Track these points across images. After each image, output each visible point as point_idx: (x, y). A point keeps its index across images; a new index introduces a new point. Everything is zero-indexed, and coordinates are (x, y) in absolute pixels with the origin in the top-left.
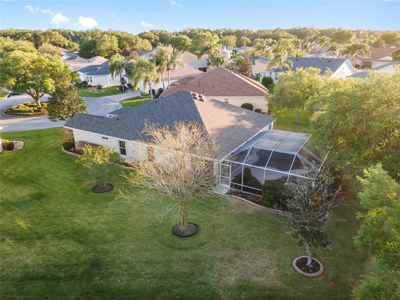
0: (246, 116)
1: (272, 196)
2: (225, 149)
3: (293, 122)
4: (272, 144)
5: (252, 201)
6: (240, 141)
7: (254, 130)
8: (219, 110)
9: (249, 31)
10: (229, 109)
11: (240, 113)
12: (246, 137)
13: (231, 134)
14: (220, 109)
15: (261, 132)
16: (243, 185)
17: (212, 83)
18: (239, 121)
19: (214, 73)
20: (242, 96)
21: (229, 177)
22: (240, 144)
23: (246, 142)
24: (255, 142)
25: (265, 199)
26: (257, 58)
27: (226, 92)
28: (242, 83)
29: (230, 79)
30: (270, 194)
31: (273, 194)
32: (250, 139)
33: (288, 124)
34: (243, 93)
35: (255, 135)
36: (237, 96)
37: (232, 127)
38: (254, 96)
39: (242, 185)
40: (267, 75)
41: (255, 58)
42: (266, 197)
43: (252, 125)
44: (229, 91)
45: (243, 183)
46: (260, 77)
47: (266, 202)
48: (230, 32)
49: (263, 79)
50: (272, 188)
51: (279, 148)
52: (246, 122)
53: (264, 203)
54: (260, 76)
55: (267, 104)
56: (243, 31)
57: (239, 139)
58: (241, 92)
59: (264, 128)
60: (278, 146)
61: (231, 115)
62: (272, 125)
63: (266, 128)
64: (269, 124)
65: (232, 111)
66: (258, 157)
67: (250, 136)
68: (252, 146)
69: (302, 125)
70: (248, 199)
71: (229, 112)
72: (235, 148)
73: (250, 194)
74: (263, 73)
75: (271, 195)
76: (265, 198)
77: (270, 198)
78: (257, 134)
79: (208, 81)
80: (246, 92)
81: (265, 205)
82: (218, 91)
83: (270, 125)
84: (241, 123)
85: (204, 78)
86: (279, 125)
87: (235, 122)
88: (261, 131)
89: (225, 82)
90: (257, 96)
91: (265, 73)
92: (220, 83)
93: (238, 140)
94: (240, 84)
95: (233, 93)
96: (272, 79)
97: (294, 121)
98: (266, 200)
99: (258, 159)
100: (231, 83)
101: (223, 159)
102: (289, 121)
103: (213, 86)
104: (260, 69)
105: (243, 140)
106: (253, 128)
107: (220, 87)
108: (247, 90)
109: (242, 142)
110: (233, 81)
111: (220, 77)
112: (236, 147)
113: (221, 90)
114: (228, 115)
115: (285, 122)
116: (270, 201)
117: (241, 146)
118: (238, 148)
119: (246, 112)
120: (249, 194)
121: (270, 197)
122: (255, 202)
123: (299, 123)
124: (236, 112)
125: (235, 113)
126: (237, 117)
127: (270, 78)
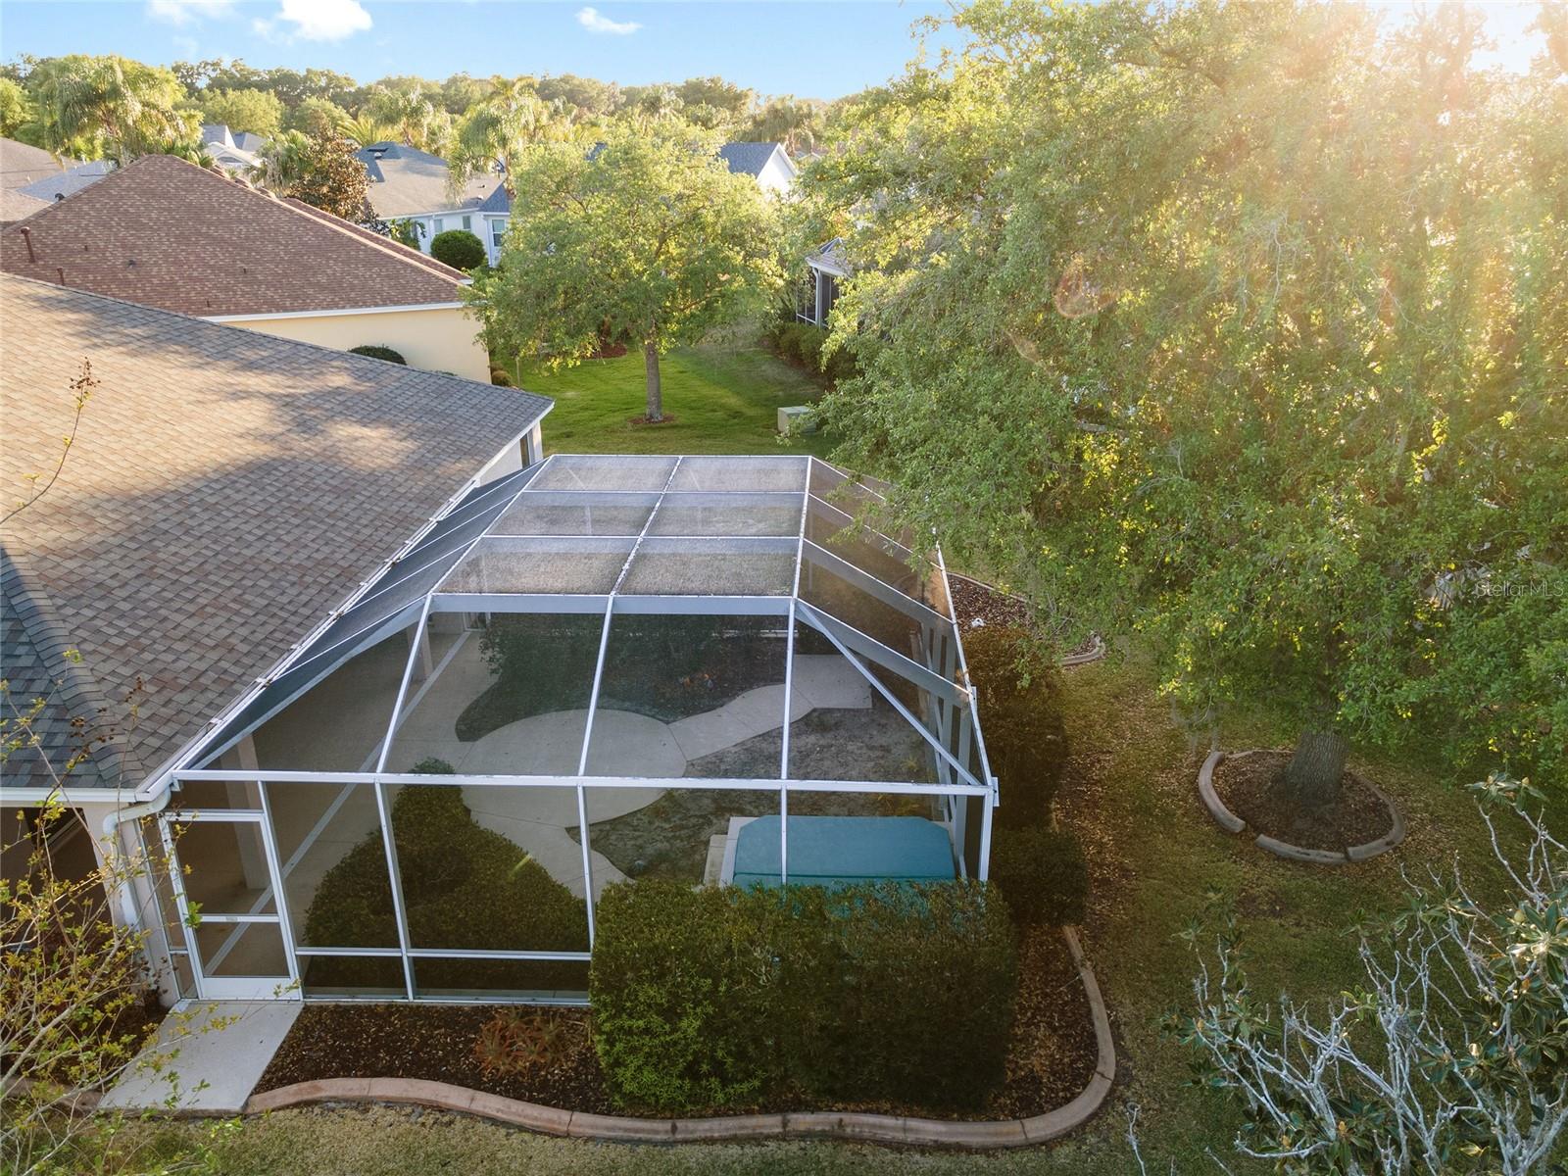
0: (359, 393)
1: (690, 1025)
2: (202, 666)
3: (635, 422)
4: (589, 557)
5: (513, 1088)
6: (332, 573)
7: (429, 478)
8: (129, 361)
9: (338, 79)
10: (223, 354)
11: (312, 377)
12: (381, 533)
13: (246, 527)
14: (134, 354)
15: (478, 485)
16: (415, 945)
17: (124, 246)
18: (305, 426)
19: (129, 189)
20: (329, 307)
21: (270, 909)
22: (337, 596)
23: (383, 572)
24: (448, 564)
25: (634, 1062)
26: (386, 150)
27: (226, 289)
28: (317, 237)
29: (240, 221)
30: (671, 1014)
31: (697, 1003)
32: (411, 544)
33: (613, 431)
34: (333, 291)
35: (443, 513)
36: (302, 310)
37: (256, 472)
38: (396, 303)
39: (406, 953)
40: (453, 225)
41: (378, 154)
42: (635, 1041)
43: (410, 445)
44: (246, 284)
45: (412, 926)
46: (420, 237)
47: (649, 1076)
48: (247, 79)
49: (433, 245)
50: (679, 955)
51: (646, 578)
52: (366, 431)
53: (628, 1087)
54: (419, 230)
55: (480, 335)
56: (306, 79)
57: (319, 556)
58: (322, 288)
59: (490, 456)
60: (633, 565)
61: (238, 395)
62: (537, 437)
63: (504, 459)
64: (518, 430)
65: (250, 366)
66: (491, 660)
67: (408, 524)
68: (427, 601)
69: (683, 427)
70: (472, 1080)
71: (215, 376)
72: (298, 637)
73: (486, 1012)
74: (429, 217)
75: (680, 1017)
76: (633, 1050)
77: (675, 1043)
78: (455, 500)
79: (90, 233)
80: (352, 288)
81: (639, 1106)
82: (172, 284)
83: (524, 442)
84: (329, 443)
85: (60, 215)
86: (565, 441)
87: (273, 439)
88: (478, 480)
89: (207, 236)
90: (417, 302)
91: (439, 222)
92: (179, 243)
93: (318, 563)
94: (305, 244)
95: (270, 293)
96: (479, 243)
97: (635, 413)
98: (639, 1068)
99: (494, 671)
100: (247, 238)
101: (178, 769)
102: (609, 420)
103: (132, 263)
104: (409, 201)
105: (353, 556)
106: (417, 465)
107: (177, 263)
108: (357, 277)
109: (349, 578)
110: (262, 231)
111: (169, 210)
112: (307, 624)
113: (190, 278)
114: (215, 392)
115: (596, 424)
116: (681, 1065)
117: (347, 607)
118: (325, 626)
119: (352, 372)
120: (476, 1009)
121: (674, 1030)
122: (544, 1085)
123: (667, 419)
124: (282, 371)
125: (268, 378)
126: (287, 402)
127: (470, 236)
